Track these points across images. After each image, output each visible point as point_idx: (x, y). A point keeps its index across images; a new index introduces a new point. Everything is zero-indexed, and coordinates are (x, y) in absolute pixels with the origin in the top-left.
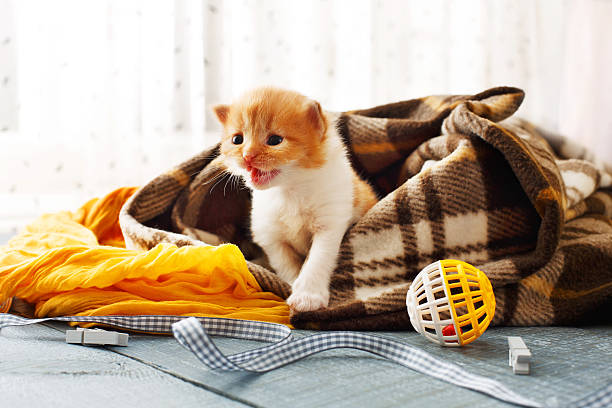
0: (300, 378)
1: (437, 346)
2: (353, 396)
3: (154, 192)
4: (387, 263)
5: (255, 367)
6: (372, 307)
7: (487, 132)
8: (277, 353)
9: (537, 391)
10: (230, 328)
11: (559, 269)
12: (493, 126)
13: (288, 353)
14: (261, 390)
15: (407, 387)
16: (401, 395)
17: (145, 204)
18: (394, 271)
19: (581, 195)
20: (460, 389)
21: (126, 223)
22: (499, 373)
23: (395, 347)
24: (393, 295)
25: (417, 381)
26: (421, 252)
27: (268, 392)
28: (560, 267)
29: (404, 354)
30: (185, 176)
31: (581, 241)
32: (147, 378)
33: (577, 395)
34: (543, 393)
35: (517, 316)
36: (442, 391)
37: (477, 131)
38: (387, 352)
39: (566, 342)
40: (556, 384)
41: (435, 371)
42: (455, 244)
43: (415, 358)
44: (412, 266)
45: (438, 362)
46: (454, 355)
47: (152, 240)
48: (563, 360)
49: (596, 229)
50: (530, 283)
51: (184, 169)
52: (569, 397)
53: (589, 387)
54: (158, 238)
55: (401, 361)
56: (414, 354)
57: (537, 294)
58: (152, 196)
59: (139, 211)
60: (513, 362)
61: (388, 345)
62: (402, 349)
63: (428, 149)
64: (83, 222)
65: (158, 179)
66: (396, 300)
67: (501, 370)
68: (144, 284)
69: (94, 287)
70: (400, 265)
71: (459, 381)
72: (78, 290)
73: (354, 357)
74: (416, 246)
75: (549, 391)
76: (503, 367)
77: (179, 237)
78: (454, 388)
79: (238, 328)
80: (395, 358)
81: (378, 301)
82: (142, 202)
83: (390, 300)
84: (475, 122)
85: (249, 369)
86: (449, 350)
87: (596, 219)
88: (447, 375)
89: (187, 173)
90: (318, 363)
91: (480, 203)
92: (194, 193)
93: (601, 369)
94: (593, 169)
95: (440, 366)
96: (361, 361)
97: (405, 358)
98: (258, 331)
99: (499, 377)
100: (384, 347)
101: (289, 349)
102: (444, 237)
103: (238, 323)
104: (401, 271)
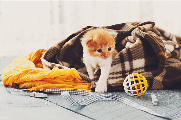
0: (96, 107)
1: (132, 97)
2: (111, 113)
3: (51, 52)
4: (117, 73)
5: (83, 104)
6: (113, 86)
7: (145, 36)
8: (89, 100)
9: (159, 111)
10: (75, 92)
11: (164, 74)
12: (146, 34)
13: (92, 100)
14: (86, 111)
15: (125, 110)
16: (124, 112)
17: (48, 55)
18: (119, 75)
19: (170, 52)
20: (139, 110)
21: (44, 61)
22: (149, 105)
23: (121, 98)
24: (119, 82)
25: (127, 108)
26: (126, 70)
27: (88, 111)
28: (165, 73)
29: (123, 100)
30: (59, 47)
31: (170, 65)
32: (54, 107)
33: (170, 112)
34: (161, 111)
35: (153, 87)
36: (134, 111)
37: (142, 35)
38: (119, 99)
39: (166, 95)
40: (164, 108)
41: (132, 105)
42: (136, 68)
43: (126, 101)
44: (124, 74)
45: (133, 102)
46: (137, 99)
47: (51, 66)
48: (166, 101)
49: (174, 61)
50: (156, 78)
51: (58, 45)
52: (168, 112)
53: (173, 109)
54: (53, 66)
55: (123, 102)
56: (126, 100)
57: (158, 81)
58: (50, 53)
59: (47, 57)
60: (153, 102)
61: (119, 97)
62: (123, 99)
63: (128, 39)
64: (30, 59)
65: (51, 48)
66: (120, 83)
67: (149, 104)
68: (50, 79)
69: (37, 80)
70: (120, 74)
71: (139, 108)
72: (32, 81)
73: (110, 100)
74: (125, 68)
75: (163, 111)
76: (150, 103)
77: (59, 65)
78: (137, 110)
79: (77, 92)
80: (121, 101)
81: (115, 84)
82: (48, 54)
83: (118, 84)
84: (141, 33)
85: (82, 105)
86: (135, 98)
87: (174, 58)
88: (135, 106)
89: (59, 46)
90: (100, 102)
91: (143, 56)
92: (62, 52)
93: (176, 104)
94: (174, 44)
95: (133, 104)
96: (112, 102)
97: (124, 101)
98: (82, 93)
99: (149, 106)
100: (118, 98)
101: (92, 99)
102: (133, 66)
103: (77, 90)
104: (121, 75)
